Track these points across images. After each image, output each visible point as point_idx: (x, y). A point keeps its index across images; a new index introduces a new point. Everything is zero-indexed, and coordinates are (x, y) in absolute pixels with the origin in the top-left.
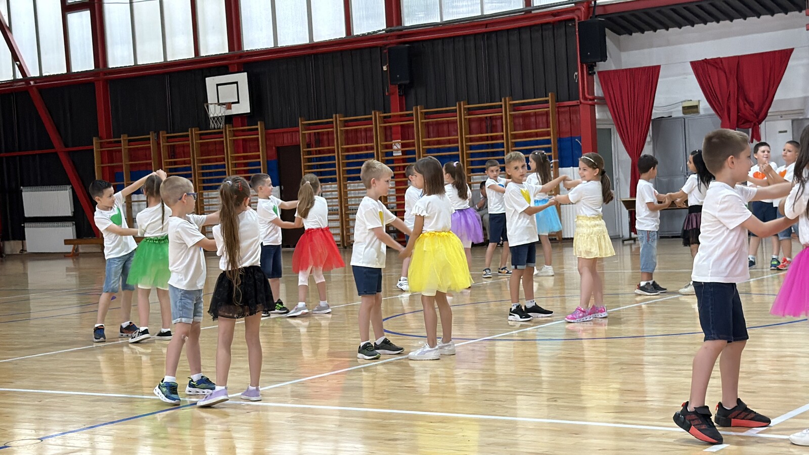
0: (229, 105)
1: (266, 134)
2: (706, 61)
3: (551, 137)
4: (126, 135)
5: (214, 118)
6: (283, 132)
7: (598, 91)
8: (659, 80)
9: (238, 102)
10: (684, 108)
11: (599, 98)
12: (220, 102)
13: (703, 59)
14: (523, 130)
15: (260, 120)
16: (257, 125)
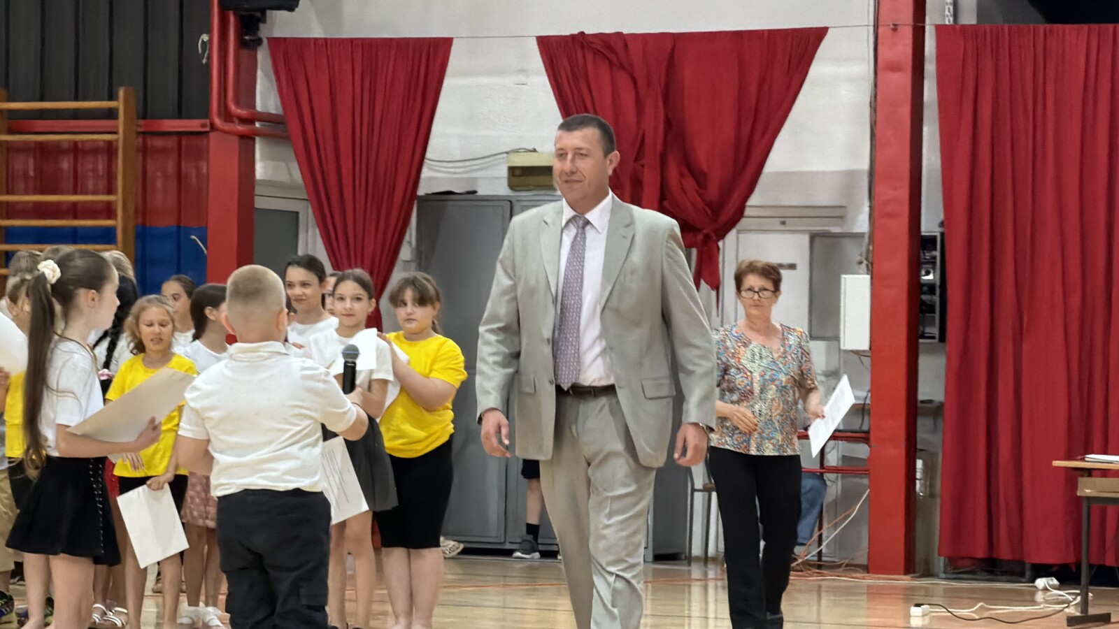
2: (580, 40)
3: (118, 223)
7: (266, 98)
8: (448, 82)
10: (512, 170)
11: (266, 118)
13: (576, 32)
14: (35, 193)
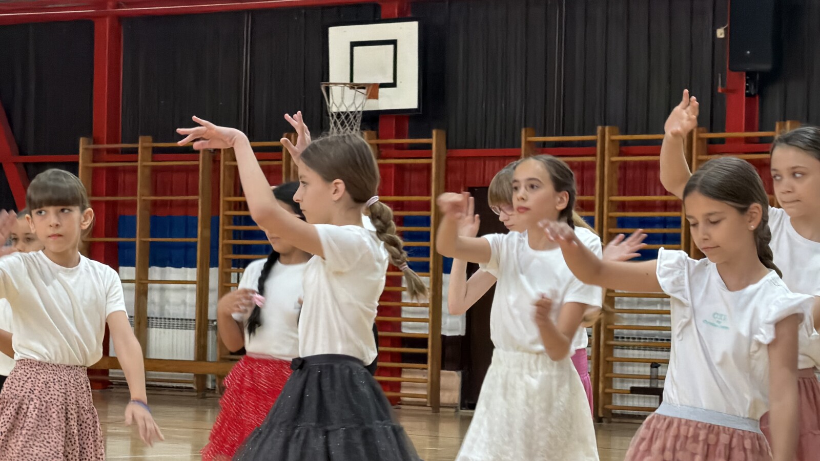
0: (373, 90)
1: (448, 158)
4: (149, 138)
5: (339, 115)
6: (485, 158)
9: (393, 85)
12: (356, 81)
15: (438, 128)
16: (430, 137)
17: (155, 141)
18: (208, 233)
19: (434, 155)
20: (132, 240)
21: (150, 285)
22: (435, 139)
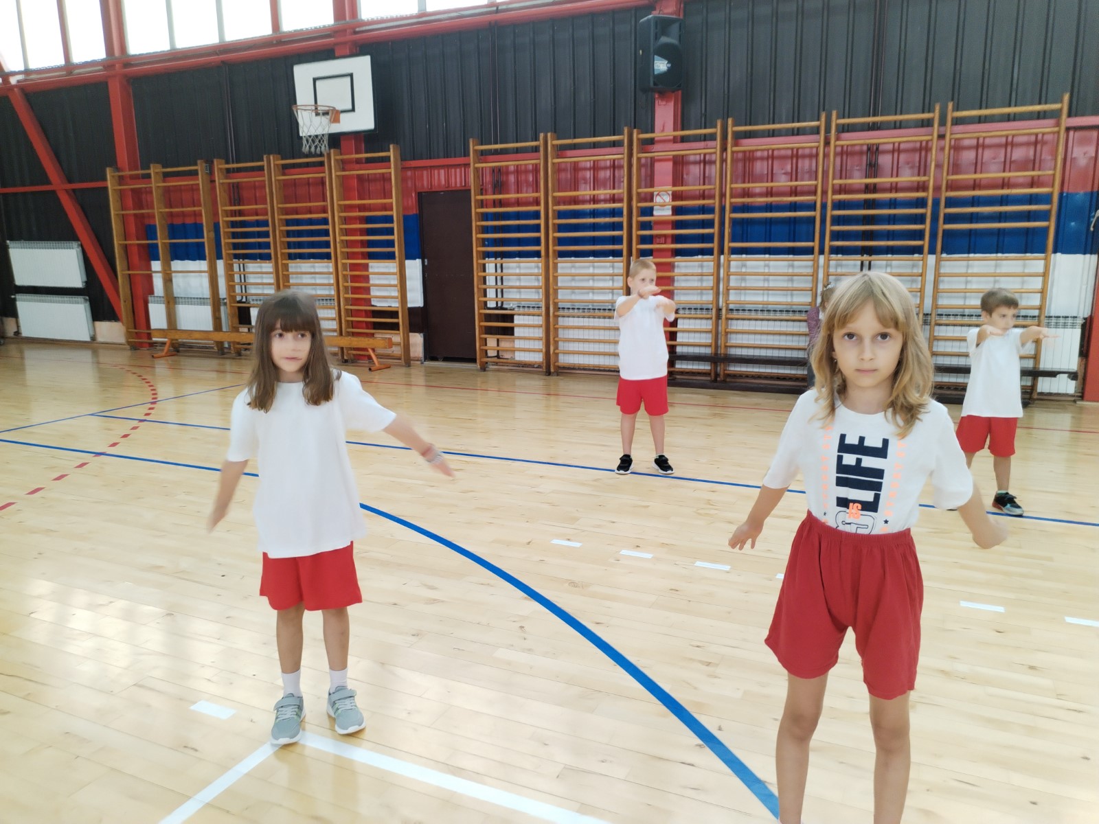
0: (335, 115)
1: (404, 168)
4: (159, 166)
5: (308, 137)
6: (431, 167)
9: (353, 111)
12: (320, 108)
15: (393, 143)
16: (388, 151)
17: (163, 167)
18: (212, 235)
19: (392, 166)
20: (155, 242)
21: (173, 274)
22: (392, 153)
